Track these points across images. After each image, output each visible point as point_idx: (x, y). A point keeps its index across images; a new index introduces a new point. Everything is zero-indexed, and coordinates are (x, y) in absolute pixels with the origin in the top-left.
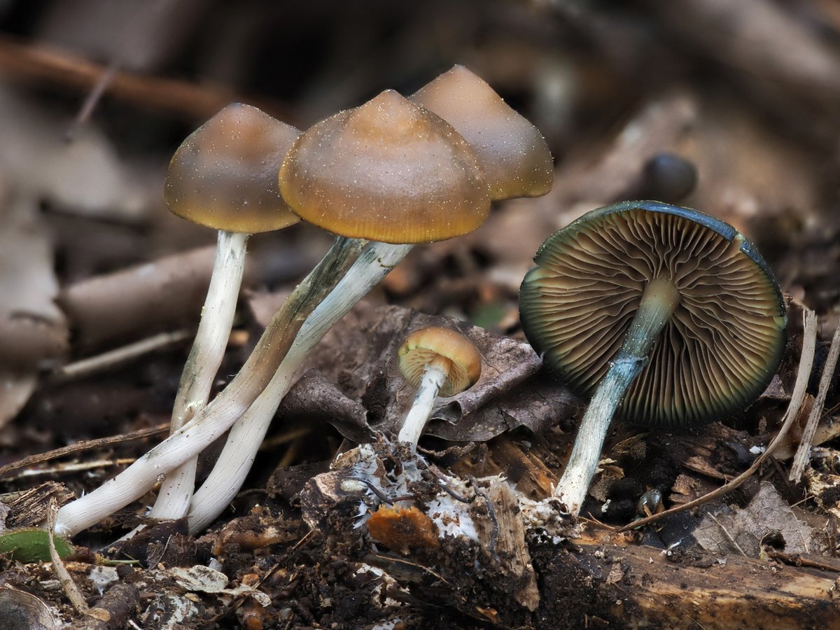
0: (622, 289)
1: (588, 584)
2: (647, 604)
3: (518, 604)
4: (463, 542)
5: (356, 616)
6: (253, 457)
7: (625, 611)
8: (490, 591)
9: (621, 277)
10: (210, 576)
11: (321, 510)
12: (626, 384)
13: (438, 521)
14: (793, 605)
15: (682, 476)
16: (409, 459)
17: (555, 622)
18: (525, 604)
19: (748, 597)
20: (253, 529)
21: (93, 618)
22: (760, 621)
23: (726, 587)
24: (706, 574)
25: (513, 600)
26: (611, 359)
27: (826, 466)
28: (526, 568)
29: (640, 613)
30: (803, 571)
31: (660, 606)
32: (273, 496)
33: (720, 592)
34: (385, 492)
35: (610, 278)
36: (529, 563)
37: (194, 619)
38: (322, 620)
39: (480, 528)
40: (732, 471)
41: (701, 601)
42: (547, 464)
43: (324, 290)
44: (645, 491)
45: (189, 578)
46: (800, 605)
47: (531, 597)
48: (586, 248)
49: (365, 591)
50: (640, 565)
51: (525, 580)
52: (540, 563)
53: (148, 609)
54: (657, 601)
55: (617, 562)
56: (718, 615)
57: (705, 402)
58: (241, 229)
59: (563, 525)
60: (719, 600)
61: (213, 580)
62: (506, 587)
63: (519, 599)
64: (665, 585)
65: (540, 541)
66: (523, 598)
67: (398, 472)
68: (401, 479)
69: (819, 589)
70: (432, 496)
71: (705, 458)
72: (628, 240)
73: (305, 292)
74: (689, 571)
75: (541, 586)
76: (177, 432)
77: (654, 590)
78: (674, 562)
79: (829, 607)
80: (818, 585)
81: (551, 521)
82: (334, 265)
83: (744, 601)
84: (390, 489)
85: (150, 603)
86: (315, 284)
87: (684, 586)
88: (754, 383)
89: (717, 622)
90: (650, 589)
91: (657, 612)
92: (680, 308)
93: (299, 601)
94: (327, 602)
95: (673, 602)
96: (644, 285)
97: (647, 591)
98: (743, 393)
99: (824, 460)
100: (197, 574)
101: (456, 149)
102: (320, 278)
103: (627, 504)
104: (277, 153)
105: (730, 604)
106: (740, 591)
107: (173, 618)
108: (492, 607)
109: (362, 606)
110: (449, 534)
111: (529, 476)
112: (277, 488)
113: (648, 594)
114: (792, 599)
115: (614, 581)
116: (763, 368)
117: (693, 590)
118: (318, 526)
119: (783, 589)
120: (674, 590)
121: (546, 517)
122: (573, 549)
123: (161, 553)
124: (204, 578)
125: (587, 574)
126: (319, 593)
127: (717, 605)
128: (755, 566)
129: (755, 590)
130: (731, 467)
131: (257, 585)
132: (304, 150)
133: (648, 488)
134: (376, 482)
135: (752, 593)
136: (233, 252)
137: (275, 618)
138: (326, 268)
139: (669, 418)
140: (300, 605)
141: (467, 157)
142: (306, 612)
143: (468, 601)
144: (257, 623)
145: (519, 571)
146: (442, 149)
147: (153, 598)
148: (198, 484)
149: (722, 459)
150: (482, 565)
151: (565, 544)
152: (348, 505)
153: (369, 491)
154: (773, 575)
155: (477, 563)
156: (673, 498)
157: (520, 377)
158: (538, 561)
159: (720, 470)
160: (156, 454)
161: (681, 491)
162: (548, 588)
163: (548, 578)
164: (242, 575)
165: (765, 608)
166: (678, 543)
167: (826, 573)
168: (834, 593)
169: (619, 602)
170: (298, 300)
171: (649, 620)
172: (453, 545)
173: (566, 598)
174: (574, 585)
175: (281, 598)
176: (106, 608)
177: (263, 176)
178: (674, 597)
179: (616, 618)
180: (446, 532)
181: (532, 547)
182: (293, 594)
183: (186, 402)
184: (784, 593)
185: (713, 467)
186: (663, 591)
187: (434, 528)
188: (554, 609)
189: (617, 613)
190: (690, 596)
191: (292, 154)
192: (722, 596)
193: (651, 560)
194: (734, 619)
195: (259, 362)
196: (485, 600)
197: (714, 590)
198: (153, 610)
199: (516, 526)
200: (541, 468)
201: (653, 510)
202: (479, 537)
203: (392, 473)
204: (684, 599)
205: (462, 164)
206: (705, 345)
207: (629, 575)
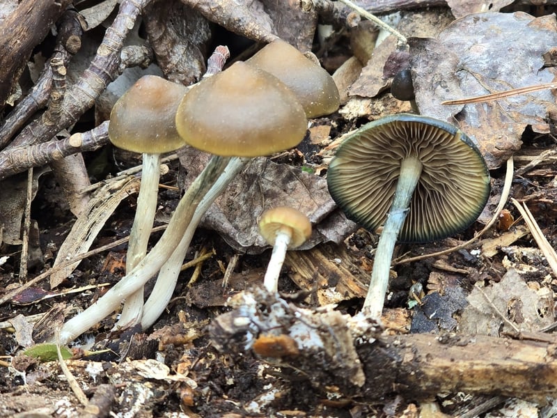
0: (387, 164)
1: (394, 366)
2: (431, 373)
3: (352, 384)
4: (315, 350)
5: (249, 388)
6: (176, 280)
7: (417, 378)
8: (333, 377)
9: (387, 158)
10: (158, 367)
11: (223, 339)
12: (399, 227)
13: (298, 340)
14: (522, 368)
15: (433, 273)
16: (276, 302)
17: (375, 390)
18: (356, 383)
19: (493, 365)
20: (180, 333)
21: (88, 413)
22: (502, 378)
23: (479, 359)
24: (465, 351)
25: (348, 381)
26: (388, 212)
27: (516, 258)
28: (355, 363)
29: (426, 378)
30: (524, 343)
31: (438, 373)
32: (190, 305)
33: (476, 362)
34: (262, 324)
35: (380, 159)
36: (357, 359)
37: (151, 400)
38: (229, 393)
39: (324, 339)
40: (462, 266)
41: (465, 369)
42: (351, 272)
43: (209, 185)
44: (412, 284)
45: (146, 369)
46: (526, 367)
47: (360, 379)
48: (366, 144)
49: (253, 369)
50: (423, 347)
51: (355, 370)
52: (363, 357)
53: (122, 395)
54: (436, 371)
55: (409, 347)
56: (475, 376)
57: (442, 226)
58: (156, 151)
59: (376, 332)
60: (475, 368)
61: (161, 369)
62: (343, 374)
63: (352, 381)
64: (440, 360)
65: (361, 342)
66: (355, 380)
67: (269, 311)
68: (271, 315)
69: (537, 355)
70: (292, 323)
71: (445, 260)
72: (391, 138)
73: (198, 187)
74: (454, 349)
75: (365, 369)
76: (129, 273)
77: (434, 364)
78: (444, 344)
79: (545, 367)
80: (536, 353)
81: (368, 331)
82: (214, 170)
83: (491, 368)
84: (265, 322)
85: (123, 390)
86: (203, 182)
87: (452, 360)
88: (472, 215)
89: (475, 381)
90: (431, 363)
91: (437, 377)
92: (423, 173)
93: (213, 381)
94: (230, 382)
95: (447, 370)
96: (400, 161)
97: (430, 365)
98: (465, 221)
99: (515, 255)
100: (150, 365)
101: (283, 92)
102: (206, 177)
103: (403, 293)
104: (174, 103)
105: (482, 370)
106: (488, 360)
107: (138, 400)
108: (335, 385)
109: (252, 381)
110: (305, 346)
111: (342, 282)
112: (192, 300)
113: (431, 367)
114: (521, 364)
115: (409, 360)
116: (477, 205)
117: (458, 362)
118: (222, 349)
119: (514, 357)
120: (447, 363)
121: (365, 329)
122: (383, 346)
123: (127, 348)
124: (155, 369)
125: (393, 360)
126: (225, 375)
127: (474, 370)
128: (494, 342)
129: (497, 359)
130: (461, 264)
131: (187, 373)
132: (189, 103)
133: (414, 282)
134: (256, 319)
135: (495, 362)
136: (152, 164)
137: (201, 394)
138: (209, 172)
139: (421, 236)
140: (215, 385)
141: (291, 97)
142: (219, 390)
143: (321, 384)
144: (190, 400)
145: (351, 365)
146: (275, 94)
147: (125, 386)
148: (146, 299)
149: (455, 260)
150: (327, 362)
151: (377, 342)
152: (240, 335)
153: (252, 324)
154: (507, 347)
155: (324, 361)
156: (429, 287)
157: (327, 213)
158: (362, 355)
159: (455, 267)
160: (119, 287)
161: (433, 282)
162: (370, 371)
163: (369, 365)
164: (177, 364)
165: (505, 371)
166: (434, 314)
167: (539, 343)
168: (547, 357)
169: (413, 373)
170: (193, 192)
171: (432, 382)
172: (308, 352)
173: (381, 376)
174: (386, 367)
175: (202, 381)
176: (96, 404)
177: (166, 118)
178: (447, 368)
179: (411, 382)
180: (303, 345)
181: (358, 347)
182: (209, 378)
183: (133, 255)
184: (515, 360)
185: (450, 265)
186: (440, 365)
187: (295, 344)
188: (374, 383)
189: (412, 379)
190: (457, 366)
191: (182, 106)
192: (477, 364)
193: (429, 344)
194: (485, 378)
195: (174, 229)
196: (331, 382)
197: (471, 362)
198: (126, 395)
199: (347, 338)
200: (348, 276)
201: (418, 295)
202: (324, 345)
203: (266, 311)
204: (453, 369)
205: (287, 102)
206: (439, 193)
207: (417, 355)
